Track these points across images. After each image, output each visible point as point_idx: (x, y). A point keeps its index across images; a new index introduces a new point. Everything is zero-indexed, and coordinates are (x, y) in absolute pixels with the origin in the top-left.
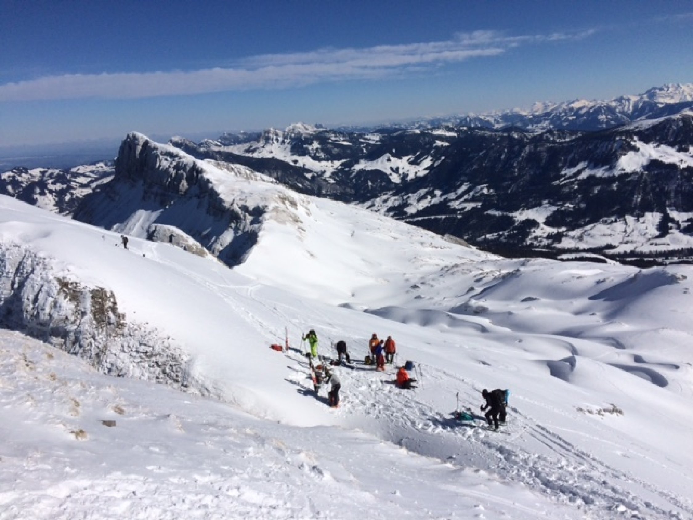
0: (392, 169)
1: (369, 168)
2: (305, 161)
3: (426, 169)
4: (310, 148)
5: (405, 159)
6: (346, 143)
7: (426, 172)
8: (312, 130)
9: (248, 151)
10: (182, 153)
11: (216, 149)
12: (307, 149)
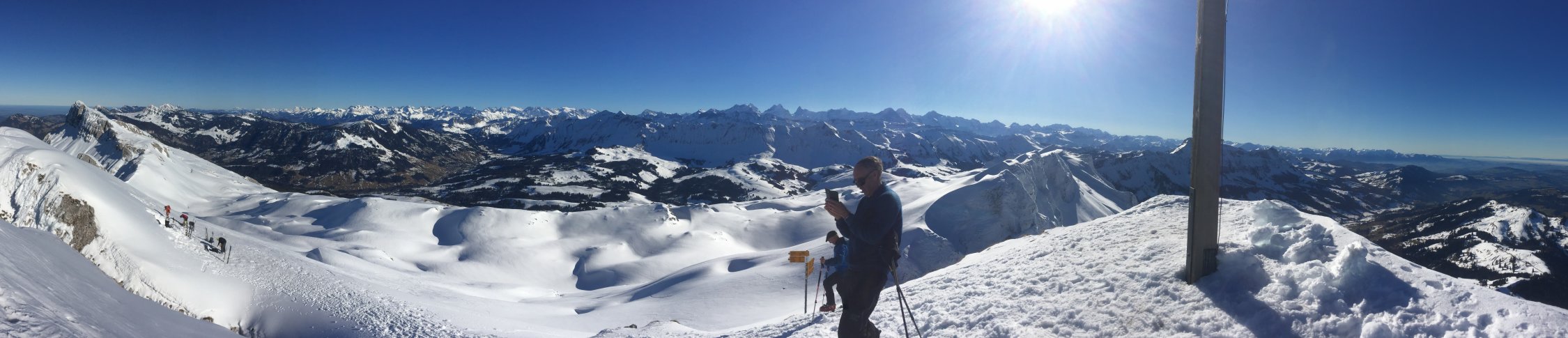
0: (217, 136)
1: (204, 134)
2: (169, 127)
3: (237, 137)
4: (172, 119)
5: (226, 130)
6: (193, 118)
7: (237, 139)
8: (175, 108)
9: (136, 117)
10: (102, 115)
11: (119, 114)
12: (170, 119)
